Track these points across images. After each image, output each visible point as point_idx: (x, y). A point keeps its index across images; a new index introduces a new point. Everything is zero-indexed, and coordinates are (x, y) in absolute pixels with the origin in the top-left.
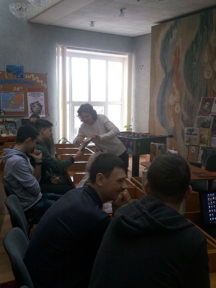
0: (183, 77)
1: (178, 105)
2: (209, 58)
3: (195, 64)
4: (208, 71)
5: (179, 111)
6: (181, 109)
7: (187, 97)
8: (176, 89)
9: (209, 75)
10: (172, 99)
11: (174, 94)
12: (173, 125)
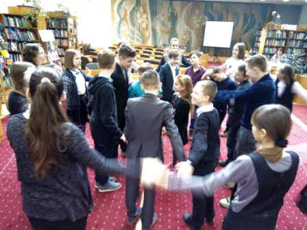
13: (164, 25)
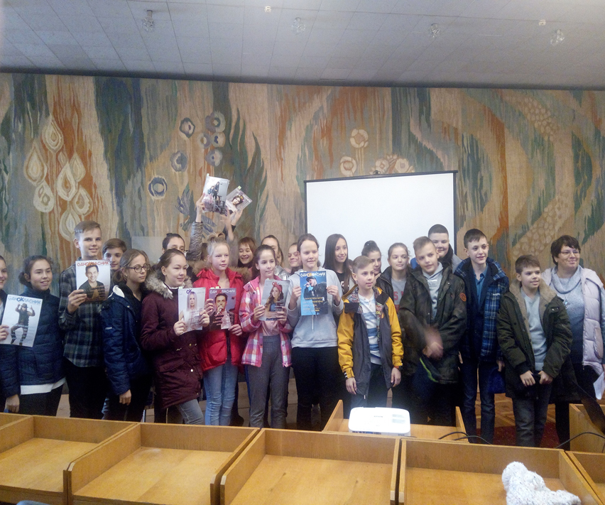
2: (43, 170)
3: (7, 177)
4: (43, 195)
9: (46, 204)
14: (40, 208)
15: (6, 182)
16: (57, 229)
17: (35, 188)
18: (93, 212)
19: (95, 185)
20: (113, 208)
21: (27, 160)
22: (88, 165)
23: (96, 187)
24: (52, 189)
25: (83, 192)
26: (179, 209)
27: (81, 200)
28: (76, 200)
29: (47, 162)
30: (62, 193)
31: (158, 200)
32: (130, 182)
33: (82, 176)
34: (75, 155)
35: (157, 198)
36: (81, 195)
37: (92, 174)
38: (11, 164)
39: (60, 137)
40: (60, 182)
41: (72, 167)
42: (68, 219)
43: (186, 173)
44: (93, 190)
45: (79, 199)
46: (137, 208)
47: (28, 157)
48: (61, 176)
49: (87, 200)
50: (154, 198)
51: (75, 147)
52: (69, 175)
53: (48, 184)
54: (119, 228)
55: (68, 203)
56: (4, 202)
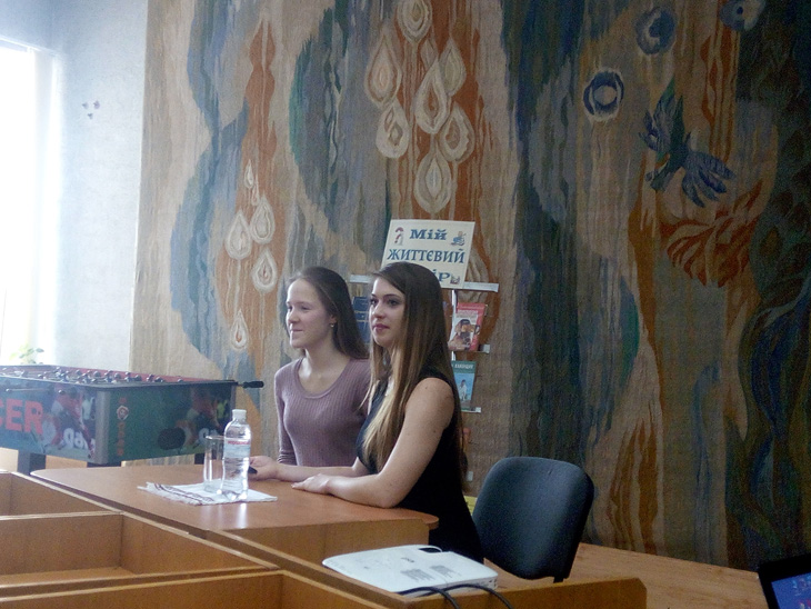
0: (289, 148)
1: (267, 259)
3: (338, 96)
4: (391, 126)
5: (273, 283)
6: (280, 272)
7: (308, 228)
8: (257, 195)
9: (396, 143)
10: (239, 234)
11: (249, 216)
12: (244, 341)
13: (677, 153)
14: (387, 151)
15: (337, 106)
16: (410, 189)
17: (380, 113)
18: (474, 154)
19: (481, 99)
20: (511, 143)
21: (371, 62)
22: (472, 60)
23: (482, 105)
24: (408, 113)
25: (459, 115)
26: (647, 140)
27: (454, 132)
28: (446, 132)
29: (402, 63)
30: (422, 119)
31: (601, 124)
32: (547, 88)
33: (460, 83)
34: (451, 44)
35: (599, 119)
36: (454, 123)
37: (477, 78)
38: (346, 71)
39: (427, 12)
40: (421, 98)
41: (442, 70)
42: (430, 172)
43: (669, 56)
44: (478, 109)
45: (451, 129)
46: (557, 145)
47: (372, 56)
48: (424, 87)
49: (464, 132)
50: (594, 118)
51: (451, 28)
52: (438, 83)
53: (402, 103)
54: (518, 187)
55: (432, 138)
56: (332, 142)
